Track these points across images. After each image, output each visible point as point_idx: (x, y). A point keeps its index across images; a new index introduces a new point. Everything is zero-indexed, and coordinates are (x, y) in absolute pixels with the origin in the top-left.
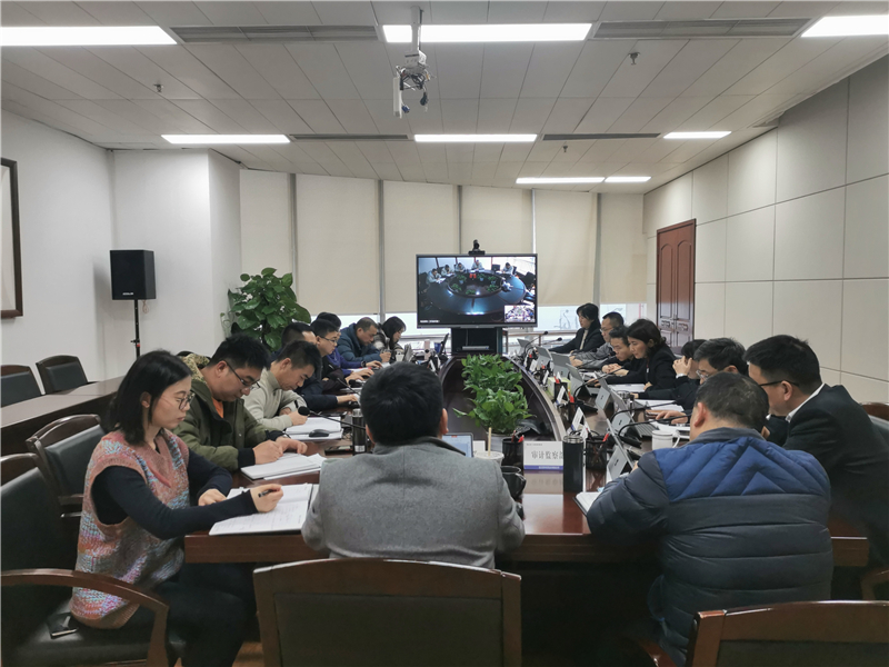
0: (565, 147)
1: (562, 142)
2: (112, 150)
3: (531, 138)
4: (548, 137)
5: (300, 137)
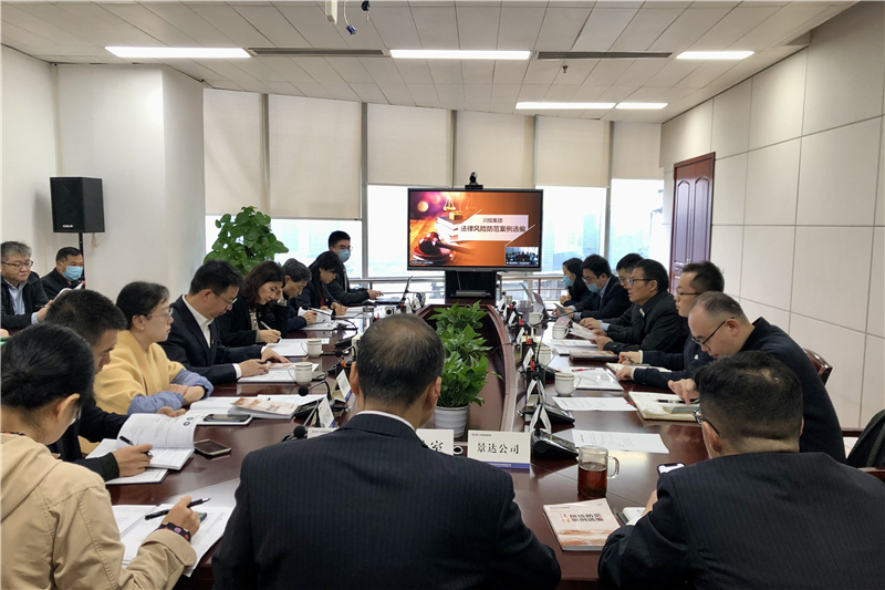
0: (565, 67)
1: (559, 62)
2: (56, 64)
3: (524, 55)
4: (543, 55)
5: (260, 51)
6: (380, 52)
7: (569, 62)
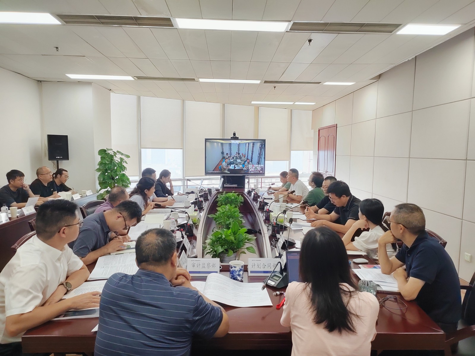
0: (275, 87)
1: (273, 85)
2: (41, 81)
3: (258, 82)
4: (266, 82)
5: (139, 78)
6: (194, 80)
7: (276, 85)
